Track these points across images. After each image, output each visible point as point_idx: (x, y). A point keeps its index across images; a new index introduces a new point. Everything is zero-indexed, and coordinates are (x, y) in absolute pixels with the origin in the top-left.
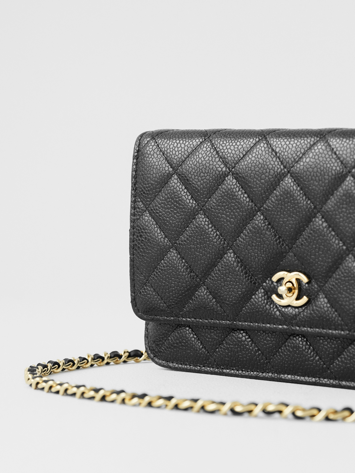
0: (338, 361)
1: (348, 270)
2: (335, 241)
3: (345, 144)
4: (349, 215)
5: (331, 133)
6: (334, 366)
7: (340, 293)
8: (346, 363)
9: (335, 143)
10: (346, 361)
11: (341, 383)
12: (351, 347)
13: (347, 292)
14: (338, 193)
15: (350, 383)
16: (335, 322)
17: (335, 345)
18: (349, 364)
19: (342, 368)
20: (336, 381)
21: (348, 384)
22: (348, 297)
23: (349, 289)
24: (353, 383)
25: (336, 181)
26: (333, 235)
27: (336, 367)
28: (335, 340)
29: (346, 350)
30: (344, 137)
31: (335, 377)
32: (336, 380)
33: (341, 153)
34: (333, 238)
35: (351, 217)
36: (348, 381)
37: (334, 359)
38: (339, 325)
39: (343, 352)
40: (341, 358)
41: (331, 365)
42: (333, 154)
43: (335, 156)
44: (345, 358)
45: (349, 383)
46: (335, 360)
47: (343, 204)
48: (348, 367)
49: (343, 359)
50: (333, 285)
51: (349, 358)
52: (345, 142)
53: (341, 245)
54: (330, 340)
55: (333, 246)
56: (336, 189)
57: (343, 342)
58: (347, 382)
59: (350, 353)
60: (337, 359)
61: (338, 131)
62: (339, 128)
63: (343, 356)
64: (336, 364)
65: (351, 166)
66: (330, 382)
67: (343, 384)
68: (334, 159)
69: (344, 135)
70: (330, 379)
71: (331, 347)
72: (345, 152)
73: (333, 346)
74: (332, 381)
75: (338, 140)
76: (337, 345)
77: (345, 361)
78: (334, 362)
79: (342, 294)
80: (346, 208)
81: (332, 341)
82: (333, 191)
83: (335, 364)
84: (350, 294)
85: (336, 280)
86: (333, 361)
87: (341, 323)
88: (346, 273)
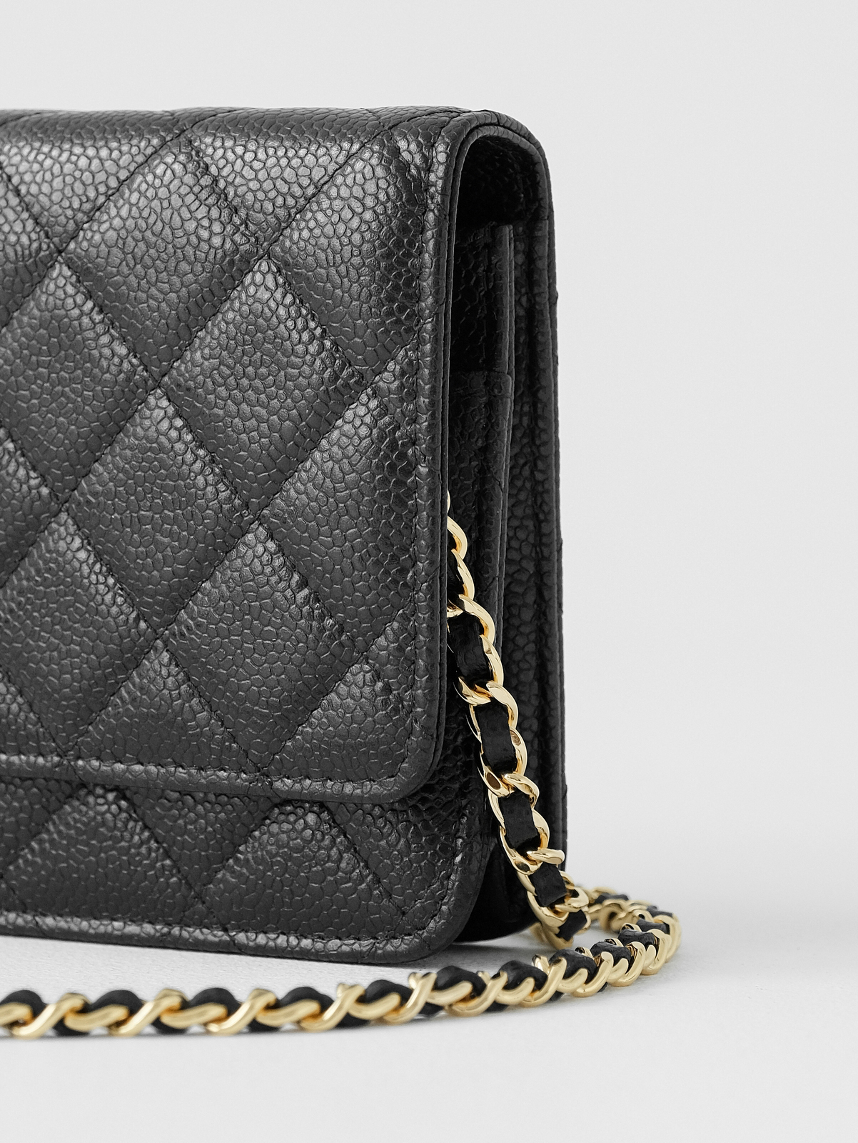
0: (32, 851)
1: (56, 561)
2: (16, 471)
3: (48, 162)
4: (59, 388)
5: (5, 128)
6: (18, 867)
7: (32, 634)
8: (56, 859)
9: (17, 159)
10: (56, 850)
11: (41, 923)
12: (71, 806)
13: (52, 632)
14: (25, 319)
15: (69, 919)
16: (18, 730)
17: (20, 800)
18: (66, 860)
19: (43, 873)
20: (25, 916)
21: (62, 923)
22: (57, 648)
23: (61, 622)
24: (77, 920)
25: (17, 280)
26: (9, 453)
27: (25, 873)
28: (20, 787)
29: (55, 817)
30: (45, 139)
31: (23, 903)
32: (24, 912)
33: (34, 189)
34: (9, 462)
35: (63, 394)
36: (61, 916)
37: (17, 845)
38: (29, 737)
39: (47, 822)
40: (41, 842)
41: (10, 863)
42: (10, 195)
43: (14, 201)
44: (52, 841)
45: (67, 922)
46: (23, 849)
47: (40, 353)
48: (60, 869)
49: (47, 845)
50: (11, 611)
51: (65, 842)
52: (48, 155)
53: (33, 482)
54: (7, 787)
55: (10, 485)
56: (19, 307)
57: (45, 791)
58: (58, 918)
59: (67, 825)
60: (29, 846)
61: (27, 121)
62: (32, 111)
63: (45, 836)
64: (26, 861)
65: (65, 231)
66: (6, 920)
67: (47, 926)
68: (13, 209)
69: (45, 132)
70: (8, 910)
71: (8, 809)
72: (46, 188)
73: (16, 804)
74: (12, 916)
75: (26, 151)
76: (26, 802)
77: (54, 852)
78: (18, 857)
79: (40, 638)
80: (48, 365)
81: (12, 788)
82: (9, 313)
83: (21, 861)
84: (62, 638)
85: (21, 593)
86: (15, 853)
87: (37, 732)
88: (49, 570)
